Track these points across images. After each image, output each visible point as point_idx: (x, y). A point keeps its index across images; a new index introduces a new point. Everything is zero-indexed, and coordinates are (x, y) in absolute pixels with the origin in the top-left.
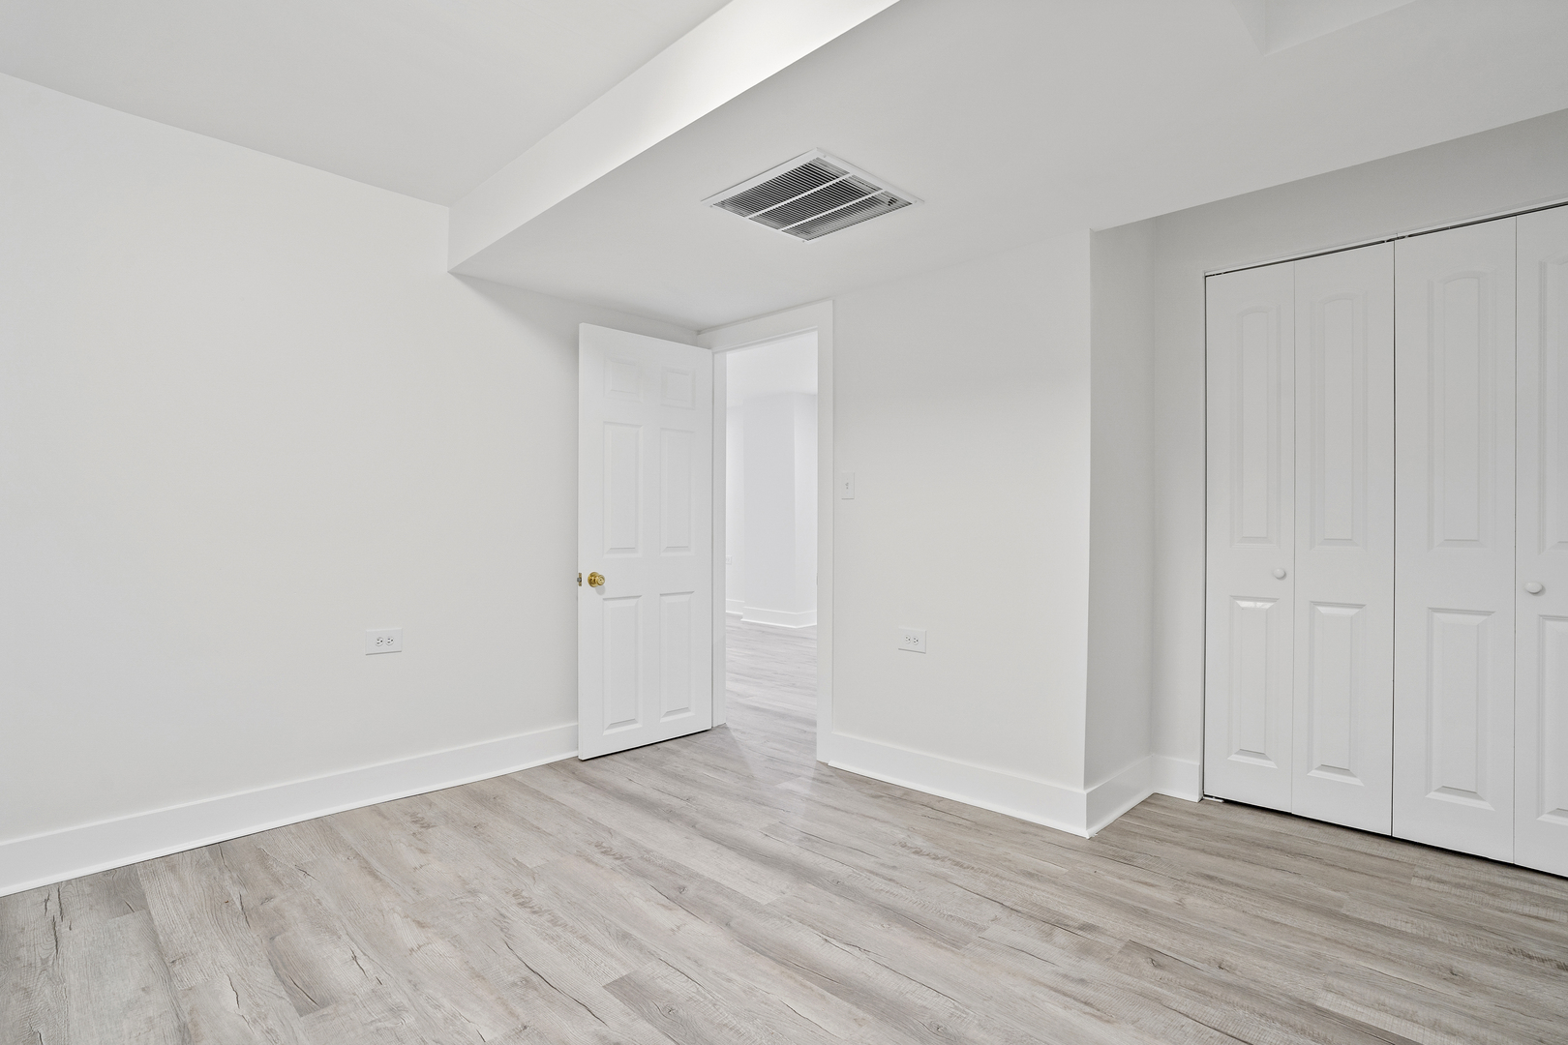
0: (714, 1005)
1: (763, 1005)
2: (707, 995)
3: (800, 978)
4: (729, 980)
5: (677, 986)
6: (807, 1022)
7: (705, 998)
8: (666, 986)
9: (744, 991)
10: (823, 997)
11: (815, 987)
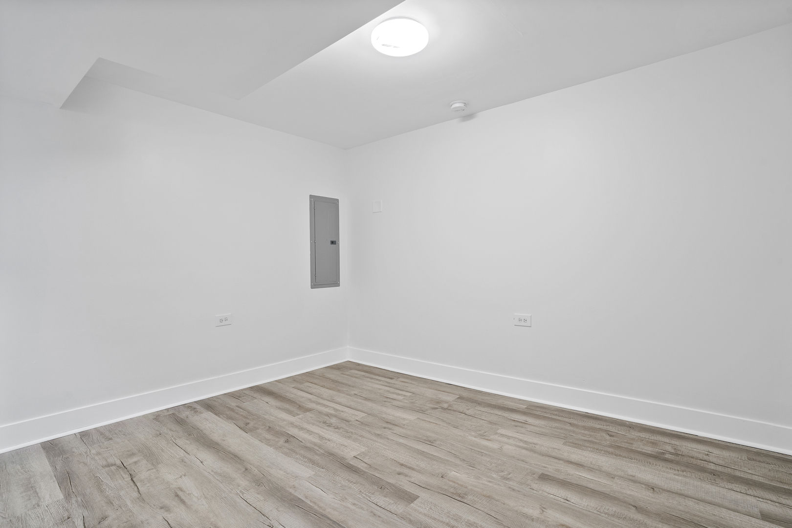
0: (361, 492)
1: (337, 492)
2: (365, 496)
3: (316, 507)
4: (354, 504)
5: (382, 500)
6: (317, 486)
7: (365, 494)
8: (387, 499)
9: (346, 499)
10: (306, 497)
11: (309, 502)
